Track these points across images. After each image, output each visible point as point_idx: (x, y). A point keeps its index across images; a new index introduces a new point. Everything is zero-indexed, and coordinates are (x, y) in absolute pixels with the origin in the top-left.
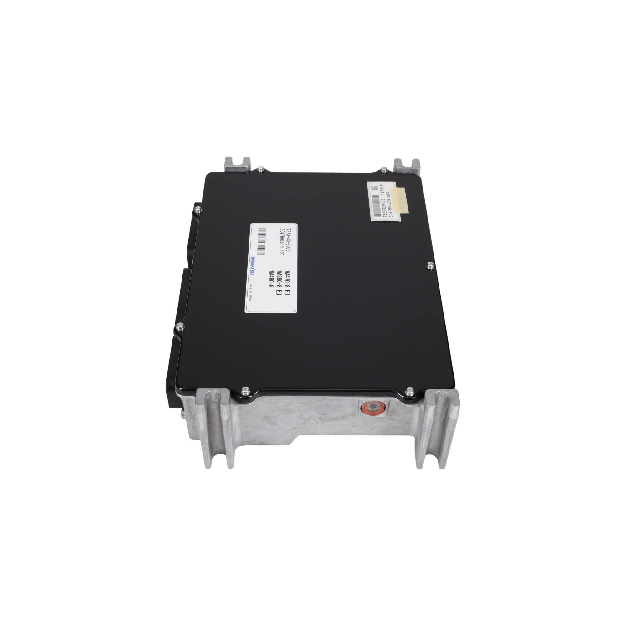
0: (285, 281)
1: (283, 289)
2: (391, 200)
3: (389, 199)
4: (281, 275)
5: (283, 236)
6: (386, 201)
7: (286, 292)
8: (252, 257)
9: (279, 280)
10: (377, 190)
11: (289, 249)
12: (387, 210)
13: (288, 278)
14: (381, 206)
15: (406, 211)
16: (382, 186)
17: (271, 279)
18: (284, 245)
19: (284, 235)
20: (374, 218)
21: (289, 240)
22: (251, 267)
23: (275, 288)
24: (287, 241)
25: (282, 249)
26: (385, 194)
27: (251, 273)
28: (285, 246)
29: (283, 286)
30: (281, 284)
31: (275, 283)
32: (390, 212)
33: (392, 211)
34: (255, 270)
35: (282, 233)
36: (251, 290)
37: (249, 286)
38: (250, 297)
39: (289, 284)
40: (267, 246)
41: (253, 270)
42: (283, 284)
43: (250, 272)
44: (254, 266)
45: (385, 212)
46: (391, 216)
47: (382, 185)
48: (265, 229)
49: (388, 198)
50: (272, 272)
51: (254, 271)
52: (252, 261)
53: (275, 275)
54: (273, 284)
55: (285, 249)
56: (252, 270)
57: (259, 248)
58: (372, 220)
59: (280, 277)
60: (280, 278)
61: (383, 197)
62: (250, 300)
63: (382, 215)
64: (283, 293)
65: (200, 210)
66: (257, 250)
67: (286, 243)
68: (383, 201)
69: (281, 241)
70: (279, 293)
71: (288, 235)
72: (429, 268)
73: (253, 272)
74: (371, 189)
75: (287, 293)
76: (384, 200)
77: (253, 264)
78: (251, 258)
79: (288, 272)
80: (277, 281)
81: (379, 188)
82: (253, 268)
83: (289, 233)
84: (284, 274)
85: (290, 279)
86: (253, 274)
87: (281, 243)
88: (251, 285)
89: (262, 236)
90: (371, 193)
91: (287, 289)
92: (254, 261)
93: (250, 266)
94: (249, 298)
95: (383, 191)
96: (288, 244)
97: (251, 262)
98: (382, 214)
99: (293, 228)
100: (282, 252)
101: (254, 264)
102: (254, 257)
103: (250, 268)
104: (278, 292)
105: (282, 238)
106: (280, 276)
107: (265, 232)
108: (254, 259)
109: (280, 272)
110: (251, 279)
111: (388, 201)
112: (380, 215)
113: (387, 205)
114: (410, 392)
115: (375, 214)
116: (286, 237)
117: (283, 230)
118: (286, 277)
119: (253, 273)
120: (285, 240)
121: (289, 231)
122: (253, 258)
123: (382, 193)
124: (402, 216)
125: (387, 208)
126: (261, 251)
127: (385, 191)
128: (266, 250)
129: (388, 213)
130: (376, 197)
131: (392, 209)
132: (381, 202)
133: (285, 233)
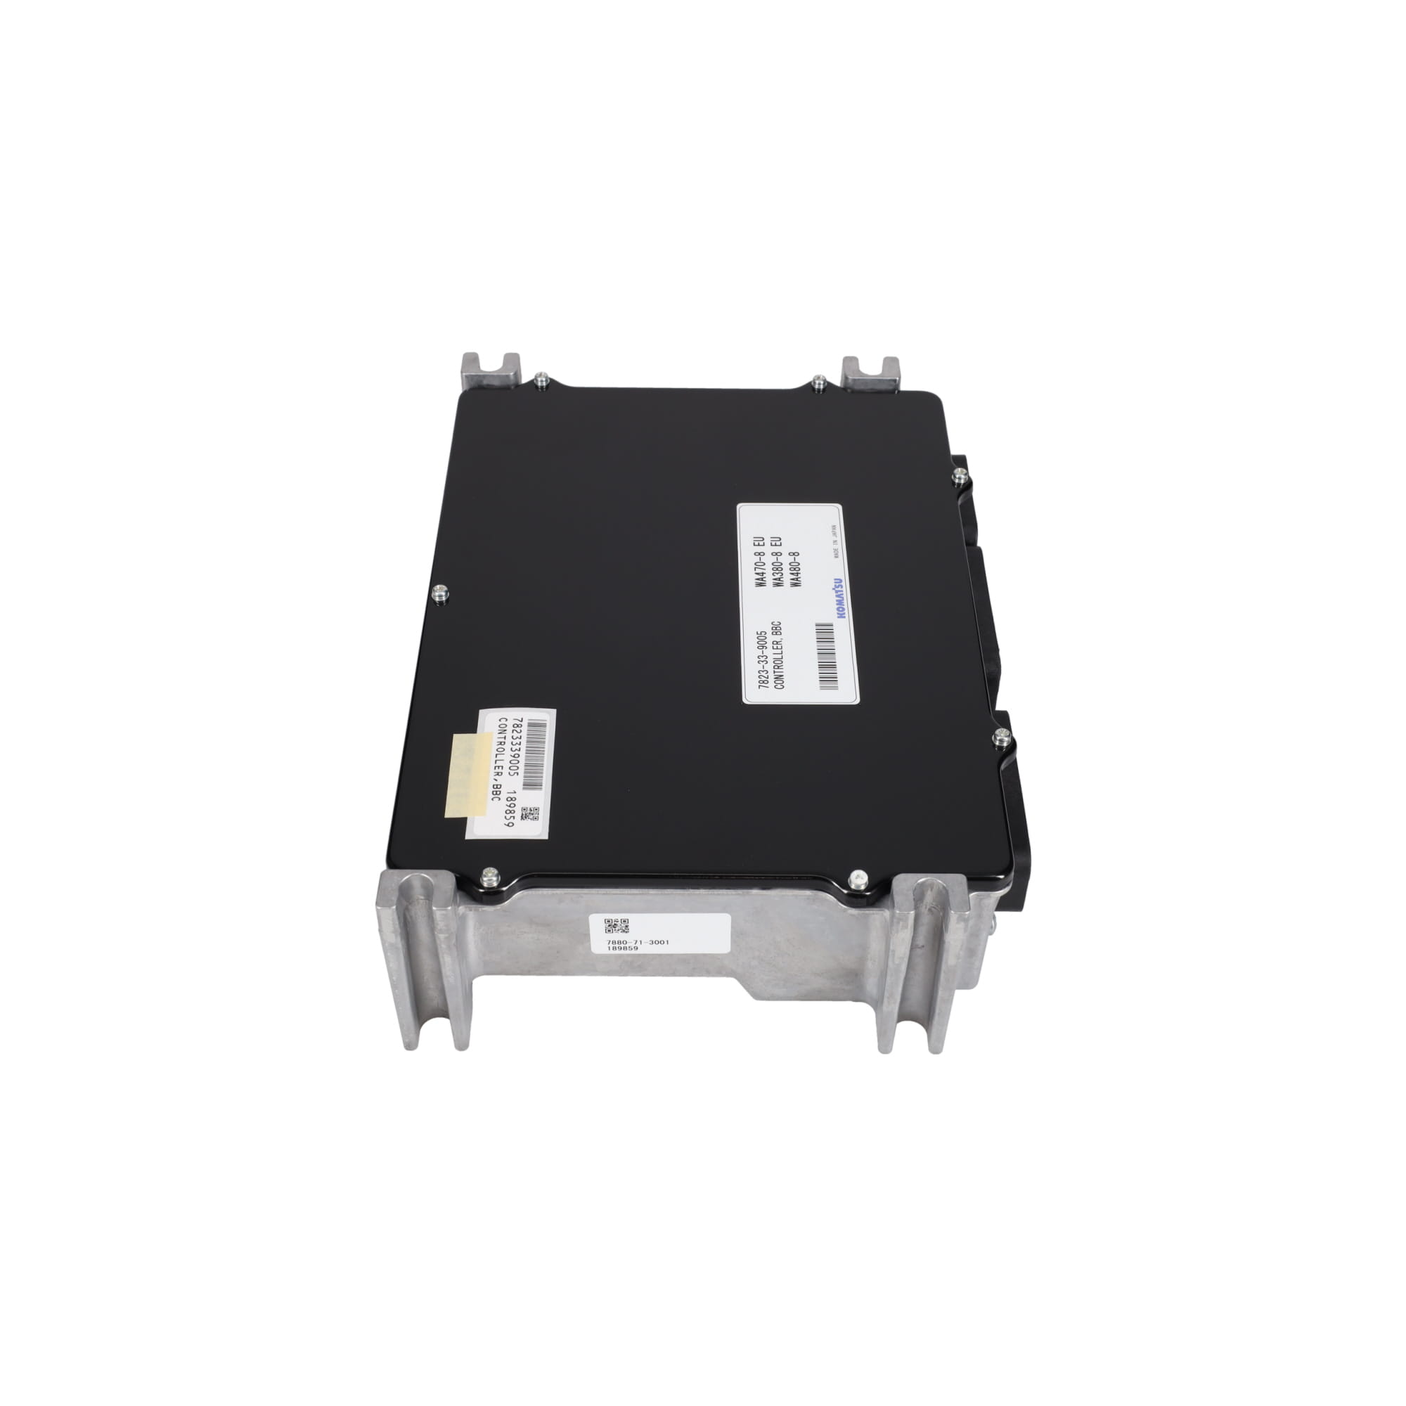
0: (765, 564)
1: (768, 549)
2: (492, 772)
3: (497, 777)
4: (775, 577)
5: (776, 670)
6: (506, 771)
7: (761, 543)
8: (845, 617)
9: (777, 568)
10: (525, 806)
11: (761, 638)
12: (509, 740)
13: (758, 571)
14: (523, 753)
16: (507, 822)
17: (795, 569)
18: (773, 648)
19: (774, 672)
20: (548, 716)
21: (762, 659)
22: (842, 594)
23: (785, 549)
24: (767, 657)
25: (777, 638)
26: (504, 796)
27: (841, 581)
28: (769, 645)
29: (768, 554)
30: (774, 559)
31: (786, 560)
32: (503, 735)
33: (496, 738)
34: (833, 589)
35: (779, 677)
36: (835, 547)
37: (840, 554)
38: (835, 534)
39: (757, 559)
40: (813, 646)
41: (836, 589)
42: (769, 560)
43: (843, 584)
44: (837, 596)
45: (516, 735)
46: (503, 721)
47: (508, 825)
48: (822, 688)
49: (500, 780)
50: (795, 585)
51: (835, 586)
52: (844, 609)
53: (787, 577)
54: (791, 559)
55: (770, 638)
56: (839, 589)
57: (831, 640)
58: (553, 712)
59: (777, 574)
60: (777, 572)
61: (512, 783)
62: (834, 527)
63: (525, 724)
64: (767, 541)
66: (835, 634)
67: (769, 652)
68: (514, 770)
69: (780, 656)
70: (777, 541)
71: (763, 674)
73: (837, 584)
74: (541, 812)
75: (759, 541)
76: (512, 773)
77: (840, 603)
78: (846, 615)
79: (761, 583)
80: (782, 564)
81: (518, 814)
82: (837, 592)
83: (764, 679)
84: (769, 579)
85: (755, 568)
86: (835, 579)
87: (779, 651)
88: (836, 557)
89: (828, 673)
90: (542, 799)
91: (759, 549)
92: (838, 609)
93: (844, 596)
94: (838, 530)
95: (509, 803)
96: (764, 650)
97: (845, 607)
98: (525, 728)
99: (754, 693)
100: (777, 629)
101: (836, 602)
102: (838, 617)
103: (844, 592)
104: (778, 543)
105: (778, 665)
106: (778, 576)
107: (823, 680)
108: (838, 614)
109: (778, 584)
110: (840, 568)
111: (500, 770)
112: (530, 725)
113: (507, 757)
115: (542, 729)
116: (770, 667)
117: (779, 686)
118: (763, 573)
119: (836, 582)
120: (770, 660)
121: (763, 683)
122: (841, 616)
123: (512, 796)
124: (472, 727)
125: (508, 746)
126: (825, 633)
127: (502, 805)
128: (814, 636)
129: (510, 728)
130: (530, 785)
131: (495, 740)
132: (522, 765)
133: (771, 679)
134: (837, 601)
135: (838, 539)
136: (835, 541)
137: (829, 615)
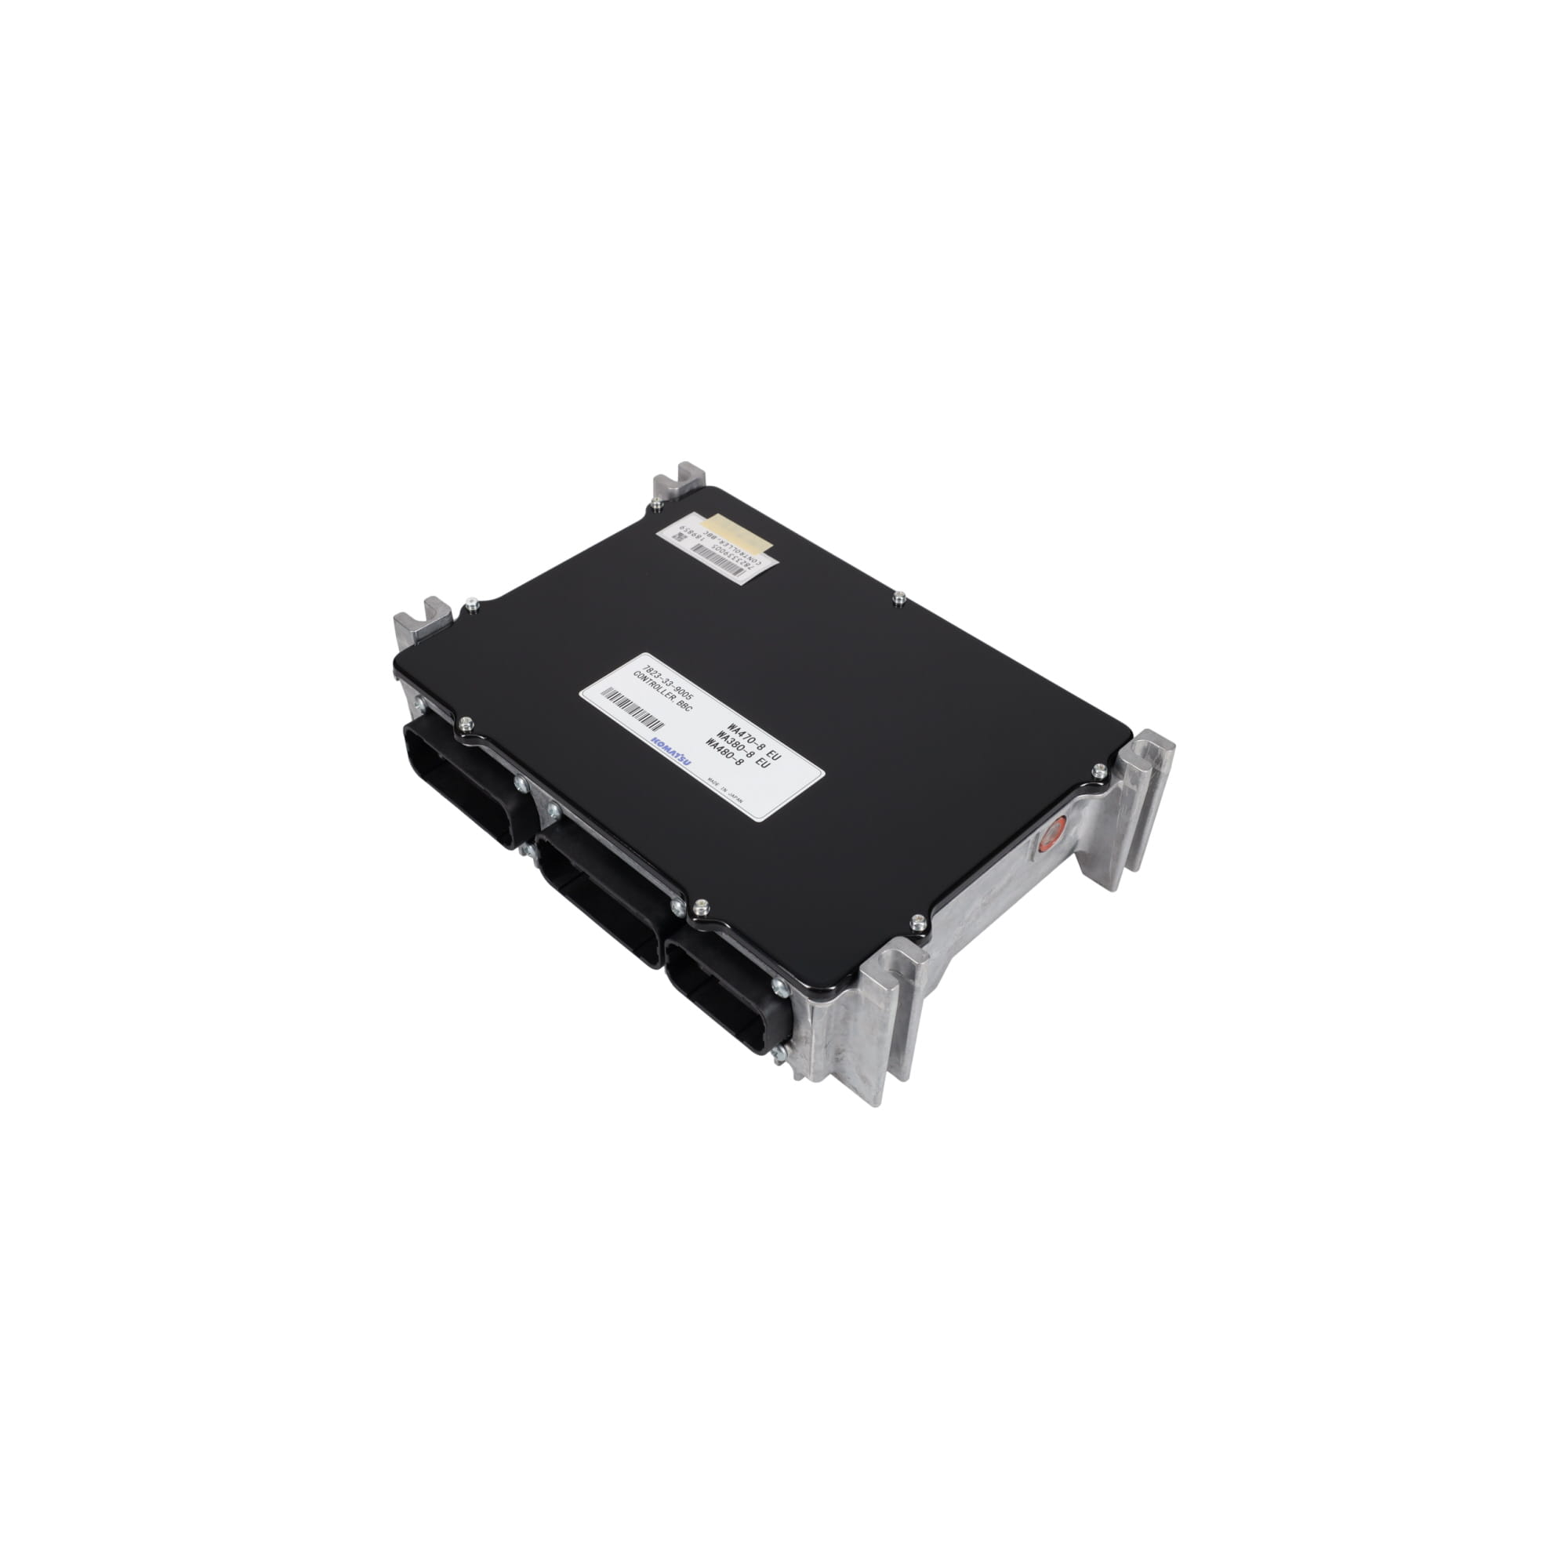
0: (749, 742)
1: (760, 754)
2: (726, 541)
3: (720, 541)
4: (731, 737)
5: (652, 681)
6: (721, 546)
7: (771, 756)
8: (652, 741)
9: (736, 745)
10: (688, 539)
11: (688, 695)
12: (740, 557)
13: (746, 735)
14: (725, 557)
15: (769, 545)
16: (685, 528)
17: (725, 752)
18: (670, 693)
20: (739, 580)
21: (669, 683)
22: (673, 755)
23: (750, 761)
24: (667, 685)
25: (676, 700)
26: (704, 536)
27: (685, 763)
28: (675, 693)
29: (756, 751)
30: (748, 750)
31: (739, 755)
32: (747, 558)
33: (748, 555)
35: (645, 678)
36: (719, 787)
37: (710, 783)
38: (733, 795)
39: (758, 743)
40: (648, 709)
42: (750, 747)
44: (674, 752)
45: (742, 561)
46: (757, 563)
47: (682, 528)
48: (611, 688)
49: (716, 541)
50: (711, 741)
52: (659, 746)
53: (722, 743)
54: (737, 758)
55: (680, 698)
56: (679, 757)
57: (642, 721)
58: (740, 584)
59: (732, 741)
60: (734, 743)
61: (708, 544)
62: (740, 800)
63: (745, 568)
64: (768, 760)
65: (471, 726)
66: (645, 726)
67: (670, 689)
68: (718, 548)
69: (660, 691)
70: (763, 764)
71: (657, 675)
72: (897, 602)
73: (684, 760)
74: (677, 543)
75: (774, 756)
76: (716, 546)
77: (667, 749)
78: (654, 743)
79: (732, 727)
80: (738, 750)
81: (685, 534)
82: (678, 755)
83: (653, 672)
84: (732, 734)
85: (750, 735)
86: (690, 763)
87: (664, 693)
88: (709, 780)
89: (620, 700)
90: (686, 546)
91: (766, 750)
92: (663, 744)
93: (670, 755)
94: (733, 801)
95: (697, 535)
96: (675, 689)
97: (660, 748)
98: (742, 567)
99: (648, 661)
100: (684, 705)
104: (760, 763)
105: (653, 684)
106: (729, 740)
107: (617, 694)
109: (723, 735)
110: (697, 772)
111: (724, 544)
112: (742, 571)
113: (731, 551)
114: (1100, 771)
115: (732, 573)
116: (659, 681)
117: (638, 673)
118: (741, 735)
119: (687, 760)
120: (664, 686)
121: (650, 670)
122: (655, 740)
123: (700, 538)
124: (769, 552)
125: (737, 555)
126: (654, 724)
127: (699, 533)
128: (656, 717)
129: (748, 561)
130: (698, 548)
131: (746, 553)
132: (718, 552)
133: (647, 675)
134: (670, 749)
135: (726, 794)
136: (725, 790)
137: (660, 734)
